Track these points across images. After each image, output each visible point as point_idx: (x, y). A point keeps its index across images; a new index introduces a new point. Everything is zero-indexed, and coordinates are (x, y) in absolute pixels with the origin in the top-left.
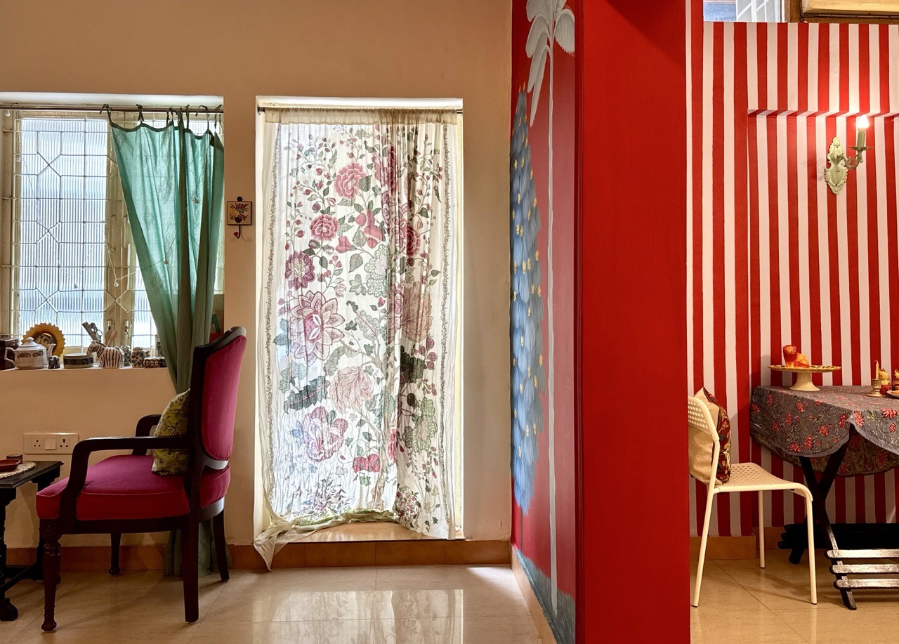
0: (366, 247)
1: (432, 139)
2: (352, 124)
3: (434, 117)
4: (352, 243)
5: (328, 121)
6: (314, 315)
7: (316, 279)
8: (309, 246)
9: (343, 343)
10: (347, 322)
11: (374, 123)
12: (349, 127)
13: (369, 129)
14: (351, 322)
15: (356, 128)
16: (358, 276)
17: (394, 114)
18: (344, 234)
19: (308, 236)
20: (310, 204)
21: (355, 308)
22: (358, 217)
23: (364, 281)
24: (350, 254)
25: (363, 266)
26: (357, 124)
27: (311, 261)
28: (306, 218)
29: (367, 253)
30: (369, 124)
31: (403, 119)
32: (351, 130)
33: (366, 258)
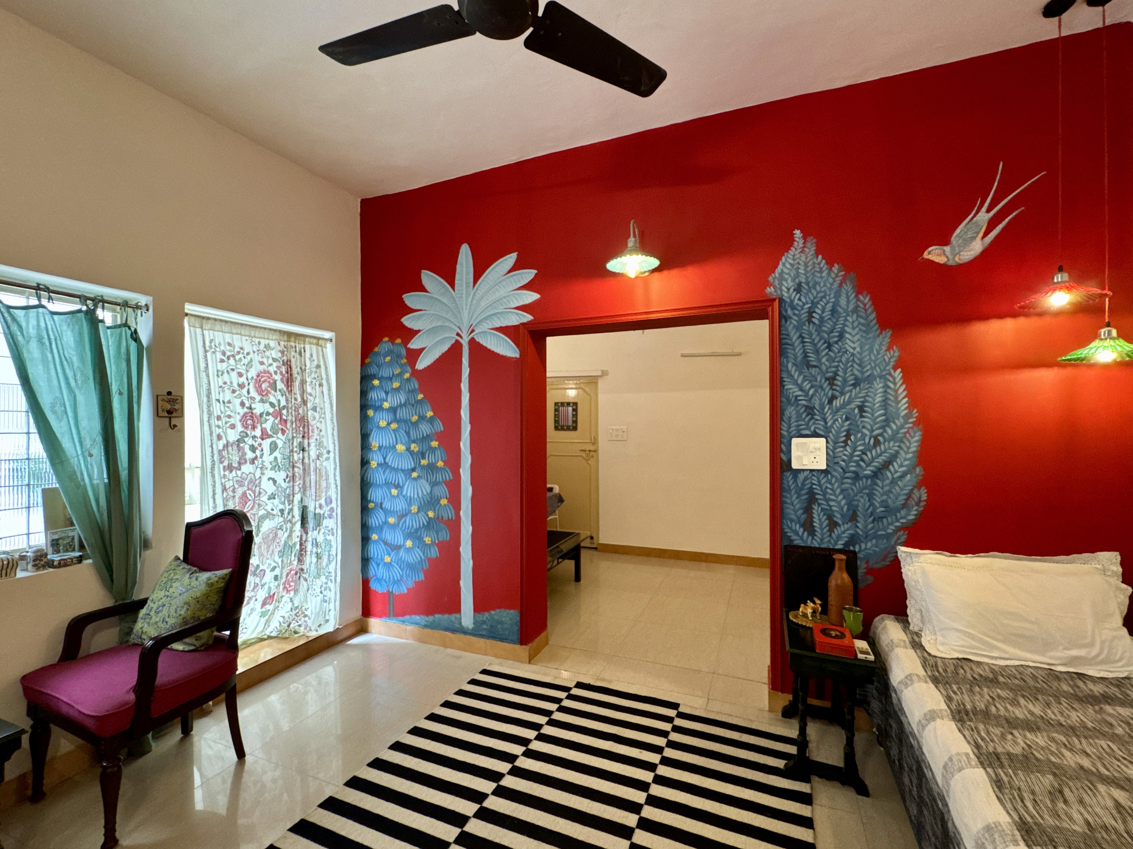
0: (280, 435)
1: (315, 357)
2: (261, 338)
3: (315, 341)
4: (270, 433)
5: (243, 333)
6: (248, 492)
7: (248, 462)
8: (240, 435)
9: (266, 510)
10: (269, 493)
11: (276, 340)
12: (257, 340)
13: (272, 344)
14: (272, 493)
15: (263, 342)
16: (276, 458)
17: (289, 335)
18: (264, 426)
19: (239, 428)
20: (238, 401)
21: (275, 482)
22: (273, 412)
23: (279, 461)
24: (268, 441)
25: (278, 450)
26: (264, 338)
27: (243, 448)
28: (235, 413)
29: (280, 440)
30: (272, 340)
31: (296, 339)
32: (259, 343)
33: (280, 444)
